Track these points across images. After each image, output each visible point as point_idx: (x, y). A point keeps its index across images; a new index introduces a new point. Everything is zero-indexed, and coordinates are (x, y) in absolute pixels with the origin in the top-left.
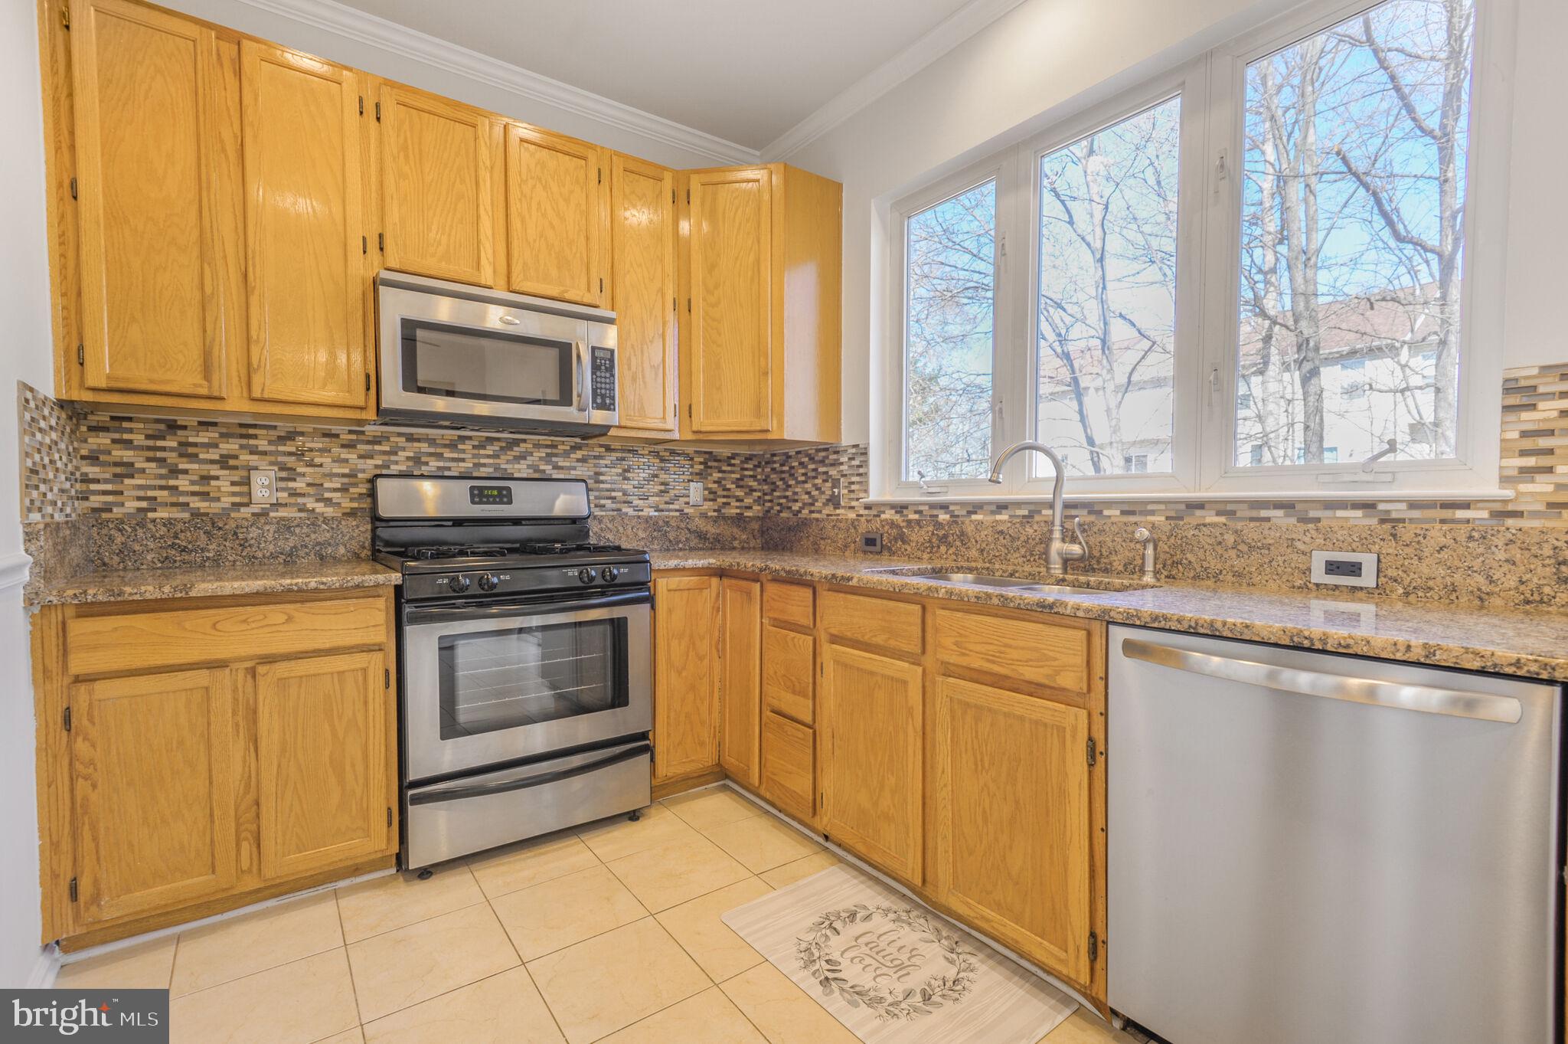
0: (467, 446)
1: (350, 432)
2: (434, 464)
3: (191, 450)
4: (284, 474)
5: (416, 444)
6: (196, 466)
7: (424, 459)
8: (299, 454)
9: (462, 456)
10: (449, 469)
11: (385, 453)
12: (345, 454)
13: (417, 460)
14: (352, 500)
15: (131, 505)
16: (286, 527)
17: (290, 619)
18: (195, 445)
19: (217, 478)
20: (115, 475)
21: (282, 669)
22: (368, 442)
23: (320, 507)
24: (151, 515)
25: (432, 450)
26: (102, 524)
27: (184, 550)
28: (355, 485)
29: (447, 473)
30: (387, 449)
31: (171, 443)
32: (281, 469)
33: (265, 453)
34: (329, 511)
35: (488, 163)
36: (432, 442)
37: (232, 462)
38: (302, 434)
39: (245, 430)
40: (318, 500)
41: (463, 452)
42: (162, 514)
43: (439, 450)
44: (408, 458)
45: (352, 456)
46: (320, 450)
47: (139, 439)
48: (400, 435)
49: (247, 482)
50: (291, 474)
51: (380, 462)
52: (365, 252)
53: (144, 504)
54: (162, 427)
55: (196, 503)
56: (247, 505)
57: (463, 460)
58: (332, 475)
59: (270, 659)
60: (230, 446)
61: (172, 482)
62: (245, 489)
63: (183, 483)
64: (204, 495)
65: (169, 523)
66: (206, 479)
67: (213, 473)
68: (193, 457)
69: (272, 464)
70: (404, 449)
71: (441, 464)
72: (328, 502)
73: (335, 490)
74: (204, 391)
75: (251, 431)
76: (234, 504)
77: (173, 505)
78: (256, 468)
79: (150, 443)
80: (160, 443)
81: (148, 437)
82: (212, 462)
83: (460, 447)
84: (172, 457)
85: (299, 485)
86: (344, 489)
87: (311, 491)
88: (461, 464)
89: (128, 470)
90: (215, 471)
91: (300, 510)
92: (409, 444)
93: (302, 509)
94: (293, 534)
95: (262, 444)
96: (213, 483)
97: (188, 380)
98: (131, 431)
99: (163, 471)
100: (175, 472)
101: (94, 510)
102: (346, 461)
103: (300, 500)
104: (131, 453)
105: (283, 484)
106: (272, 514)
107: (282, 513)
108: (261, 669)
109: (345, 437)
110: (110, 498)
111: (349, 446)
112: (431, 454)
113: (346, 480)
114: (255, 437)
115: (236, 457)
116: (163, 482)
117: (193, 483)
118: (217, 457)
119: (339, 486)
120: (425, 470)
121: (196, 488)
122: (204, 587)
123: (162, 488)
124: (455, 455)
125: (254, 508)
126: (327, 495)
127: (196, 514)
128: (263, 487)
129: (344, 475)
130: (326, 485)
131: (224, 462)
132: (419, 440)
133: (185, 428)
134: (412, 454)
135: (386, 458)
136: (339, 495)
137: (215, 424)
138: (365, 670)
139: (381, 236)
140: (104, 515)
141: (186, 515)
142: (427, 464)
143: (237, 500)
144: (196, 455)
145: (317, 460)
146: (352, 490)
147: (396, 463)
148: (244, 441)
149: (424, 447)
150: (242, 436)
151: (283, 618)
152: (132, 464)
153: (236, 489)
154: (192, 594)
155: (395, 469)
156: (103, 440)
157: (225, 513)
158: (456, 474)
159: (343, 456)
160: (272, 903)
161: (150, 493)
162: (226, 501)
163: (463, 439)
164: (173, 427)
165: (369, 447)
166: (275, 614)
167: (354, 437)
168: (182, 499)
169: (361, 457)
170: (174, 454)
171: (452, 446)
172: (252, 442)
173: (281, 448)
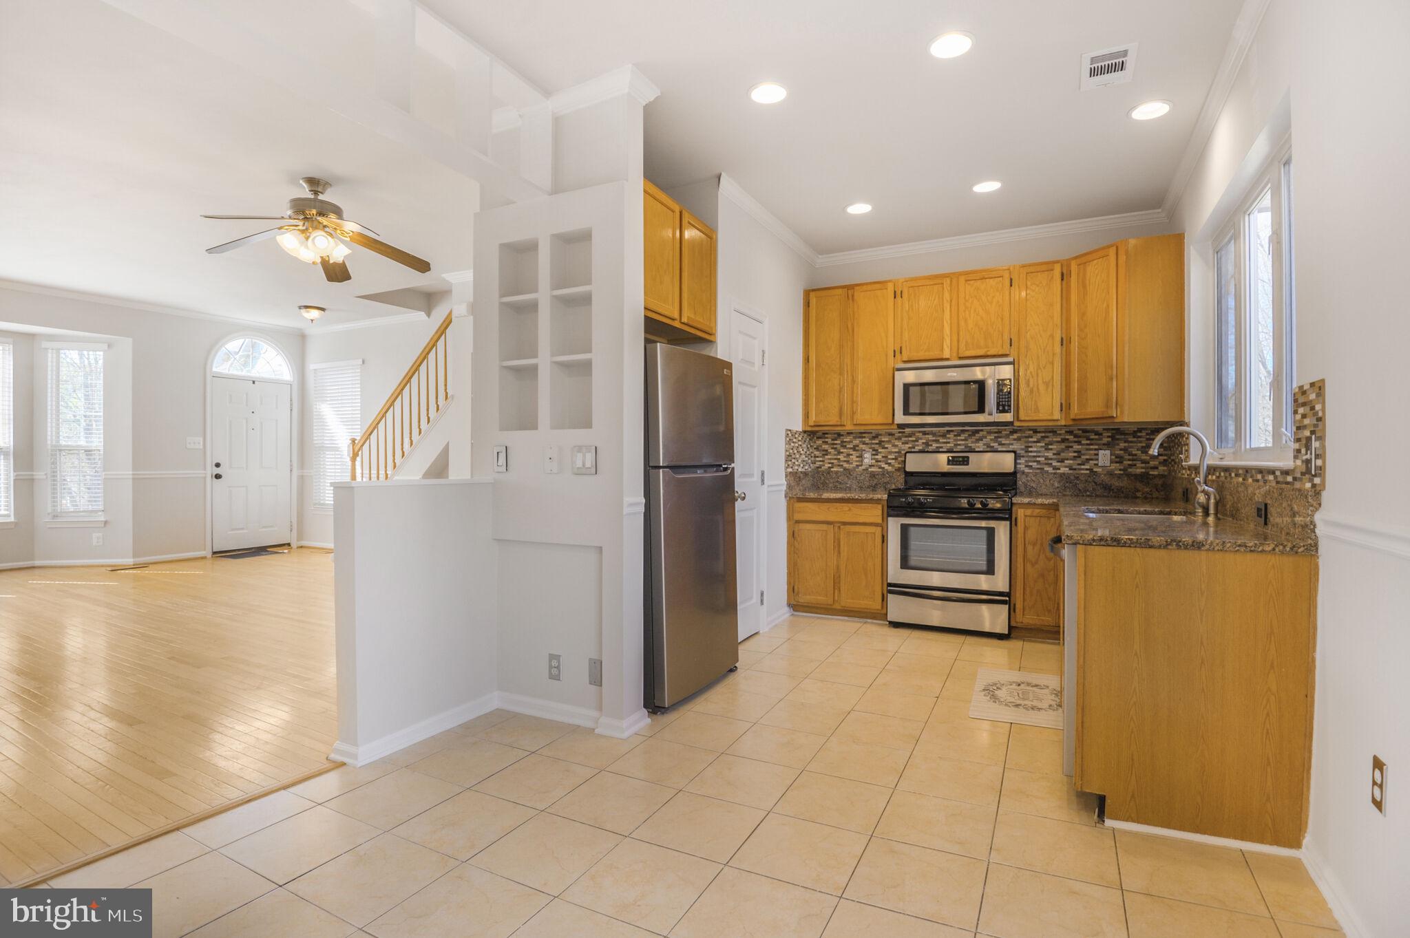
0: (951, 435)
1: (899, 432)
2: (935, 445)
3: (844, 444)
4: (874, 453)
5: (927, 436)
6: (846, 450)
7: (930, 443)
8: (880, 443)
9: (948, 440)
10: (941, 447)
11: (913, 441)
12: (897, 443)
13: (927, 444)
14: (899, 464)
15: (827, 465)
16: (873, 475)
17: (850, 510)
18: (845, 442)
19: (852, 455)
20: (823, 455)
21: (848, 528)
22: (906, 437)
23: (886, 467)
24: (832, 469)
25: (934, 438)
26: (818, 472)
27: (840, 483)
28: (901, 457)
29: (941, 450)
30: (914, 439)
31: (838, 442)
32: (873, 450)
33: (867, 444)
34: (890, 468)
35: (949, 299)
36: (934, 434)
37: (857, 448)
38: (881, 435)
39: (861, 435)
40: (886, 464)
41: (949, 438)
42: (835, 469)
43: (937, 438)
44: (923, 443)
45: (899, 443)
46: (887, 441)
47: (829, 441)
48: (920, 432)
49: (861, 456)
50: (876, 452)
51: (911, 446)
52: (894, 356)
53: (830, 465)
54: (836, 436)
55: (845, 465)
56: (862, 465)
57: (949, 443)
58: (891, 453)
59: (845, 524)
60: (856, 442)
61: (839, 457)
62: (860, 459)
63: (841, 457)
64: (848, 462)
65: (837, 473)
66: (849, 455)
67: (851, 453)
68: (845, 447)
69: (870, 448)
70: (921, 439)
71: (938, 445)
72: (889, 464)
73: (893, 459)
74: (839, 423)
75: (864, 435)
76: (857, 465)
77: (839, 465)
78: (864, 450)
79: (833, 442)
80: (836, 442)
81: (833, 440)
82: (851, 448)
83: (948, 436)
84: (838, 446)
85: (879, 457)
86: (896, 459)
87: (883, 459)
88: (948, 445)
89: (826, 453)
90: (851, 452)
91: (879, 468)
92: (924, 436)
93: (880, 468)
94: (876, 478)
95: (867, 440)
96: (851, 457)
97: (834, 420)
98: (827, 438)
99: (836, 453)
100: (840, 453)
101: (818, 468)
102: (897, 446)
103: (879, 463)
104: (827, 446)
105: (873, 457)
106: (870, 470)
107: (872, 469)
108: (842, 527)
109: (897, 435)
110: (821, 463)
111: (899, 439)
112: (933, 441)
113: (897, 454)
114: (865, 437)
115: (858, 446)
116: (835, 457)
117: (845, 457)
118: (852, 446)
119: (894, 457)
120: (930, 449)
121: (845, 459)
122: (826, 495)
123: (835, 459)
124: (945, 440)
125: (863, 467)
126: (889, 461)
127: (845, 469)
128: (868, 459)
129: (896, 452)
130: (889, 457)
131: (854, 449)
132: (928, 434)
133: (843, 435)
134: (924, 441)
135: (913, 443)
136: (894, 461)
137: (852, 433)
138: (874, 533)
139: (901, 348)
140: (819, 469)
141: (842, 470)
142: (931, 445)
143: (858, 463)
144: (846, 446)
145: (886, 446)
146: (899, 459)
147: (918, 445)
148: (860, 439)
149: (930, 437)
150: (860, 437)
151: (847, 509)
152: (827, 450)
153: (858, 459)
154: (823, 497)
155: (917, 449)
156: (819, 442)
157: (854, 468)
158: (945, 450)
159: (896, 444)
160: (846, 618)
161: (832, 461)
162: (855, 464)
163: (949, 432)
164: (839, 435)
165: (907, 439)
166: (846, 506)
167: (900, 435)
168: (841, 463)
169: (903, 443)
170: (839, 446)
171: (944, 436)
172: (864, 439)
173: (873, 442)
